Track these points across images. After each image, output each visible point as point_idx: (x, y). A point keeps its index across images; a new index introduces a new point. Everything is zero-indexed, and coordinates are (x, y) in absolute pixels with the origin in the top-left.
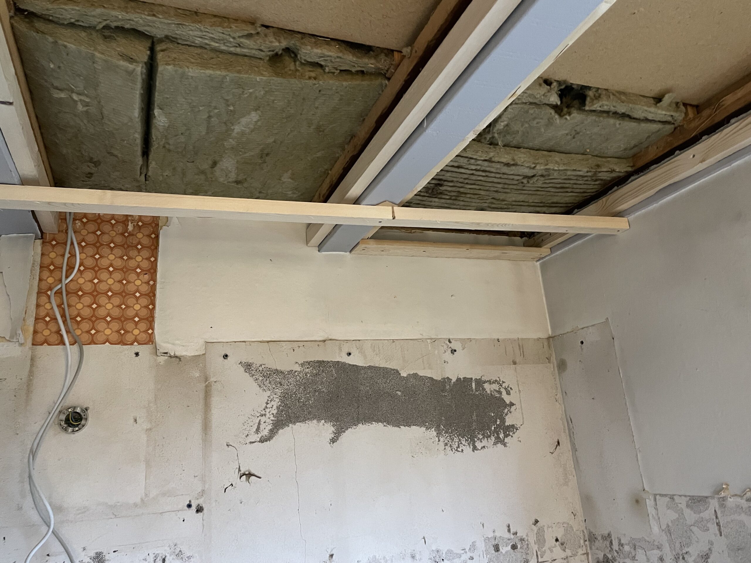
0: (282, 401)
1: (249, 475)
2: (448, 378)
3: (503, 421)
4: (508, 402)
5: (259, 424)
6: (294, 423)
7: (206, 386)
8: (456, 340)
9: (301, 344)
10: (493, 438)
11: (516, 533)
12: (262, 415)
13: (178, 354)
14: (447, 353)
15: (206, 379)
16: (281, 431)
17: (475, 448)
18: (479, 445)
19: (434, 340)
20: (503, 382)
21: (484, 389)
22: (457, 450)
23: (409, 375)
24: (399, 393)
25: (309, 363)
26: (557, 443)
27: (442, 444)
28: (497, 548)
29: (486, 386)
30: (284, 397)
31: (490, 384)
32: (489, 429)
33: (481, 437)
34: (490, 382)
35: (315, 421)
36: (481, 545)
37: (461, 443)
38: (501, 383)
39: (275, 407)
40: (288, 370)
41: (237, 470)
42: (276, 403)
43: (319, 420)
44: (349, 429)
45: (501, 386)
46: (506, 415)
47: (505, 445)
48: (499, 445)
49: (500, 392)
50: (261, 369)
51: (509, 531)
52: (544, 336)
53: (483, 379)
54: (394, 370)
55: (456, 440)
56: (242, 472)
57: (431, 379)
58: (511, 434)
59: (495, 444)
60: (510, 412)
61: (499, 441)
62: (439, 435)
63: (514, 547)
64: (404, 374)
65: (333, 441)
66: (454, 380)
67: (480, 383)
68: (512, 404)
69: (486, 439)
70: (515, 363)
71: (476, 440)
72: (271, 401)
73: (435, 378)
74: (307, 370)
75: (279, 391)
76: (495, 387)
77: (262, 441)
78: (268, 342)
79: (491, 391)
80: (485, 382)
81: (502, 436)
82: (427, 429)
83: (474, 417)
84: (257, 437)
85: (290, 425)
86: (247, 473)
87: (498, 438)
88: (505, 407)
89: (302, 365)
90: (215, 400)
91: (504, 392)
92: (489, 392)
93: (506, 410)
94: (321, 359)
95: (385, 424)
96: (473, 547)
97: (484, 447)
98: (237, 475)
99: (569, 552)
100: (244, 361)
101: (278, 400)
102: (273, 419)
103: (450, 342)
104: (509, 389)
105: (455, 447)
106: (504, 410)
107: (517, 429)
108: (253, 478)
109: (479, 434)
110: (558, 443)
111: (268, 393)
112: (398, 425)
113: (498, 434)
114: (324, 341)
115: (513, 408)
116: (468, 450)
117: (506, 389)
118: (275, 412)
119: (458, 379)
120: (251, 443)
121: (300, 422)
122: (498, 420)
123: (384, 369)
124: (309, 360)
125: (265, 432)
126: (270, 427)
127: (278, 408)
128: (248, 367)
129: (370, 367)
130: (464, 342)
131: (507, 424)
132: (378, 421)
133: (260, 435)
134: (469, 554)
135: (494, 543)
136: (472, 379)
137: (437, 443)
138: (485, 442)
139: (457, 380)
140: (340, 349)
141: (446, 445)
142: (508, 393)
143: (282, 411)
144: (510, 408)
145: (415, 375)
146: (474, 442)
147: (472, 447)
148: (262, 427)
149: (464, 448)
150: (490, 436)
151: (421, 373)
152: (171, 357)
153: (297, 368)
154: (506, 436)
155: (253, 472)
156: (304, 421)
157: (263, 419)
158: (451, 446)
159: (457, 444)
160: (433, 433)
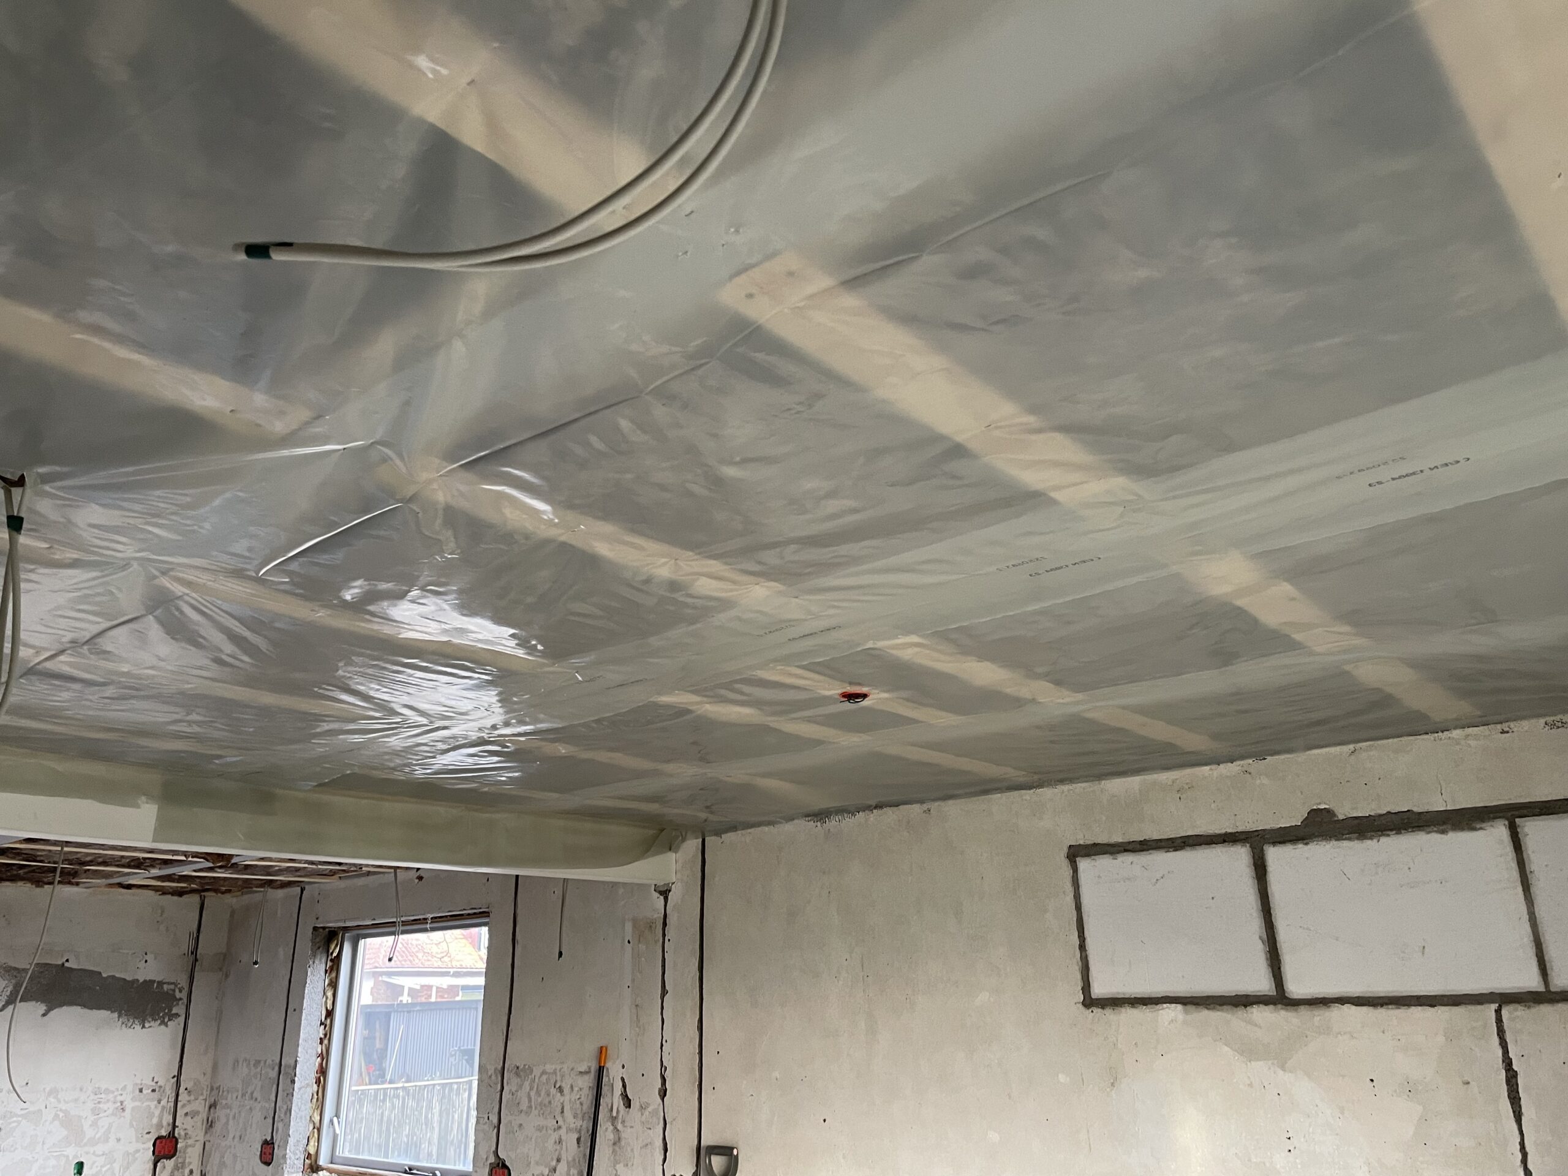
0: (14, 988)
2: (137, 979)
3: (170, 1010)
4: (178, 997)
6: (20, 1002)
8: (151, 953)
10: (159, 1022)
11: (157, 1083)
14: (141, 963)
16: (10, 1006)
17: (143, 1027)
18: (147, 1025)
19: (134, 953)
20: (180, 984)
21: (162, 988)
22: (130, 1028)
23: (108, 976)
25: (38, 964)
27: (120, 1022)
28: (141, 1091)
29: (165, 986)
30: (16, 985)
31: (168, 985)
32: (158, 1014)
33: (150, 1020)
34: (169, 983)
35: (34, 1002)
36: (130, 1088)
37: (135, 1023)
39: (9, 991)
40: (23, 967)
42: (10, 989)
43: (37, 1002)
45: (178, 986)
46: (175, 1006)
47: (167, 1026)
48: (163, 1027)
49: (174, 991)
51: (153, 1080)
53: (164, 981)
54: (98, 972)
55: (131, 1021)
57: (124, 979)
58: (175, 1019)
59: (160, 1024)
60: (179, 1005)
61: (163, 1023)
62: (119, 1017)
63: (154, 1091)
64: (104, 975)
65: (44, 1015)
66: (141, 980)
67: (161, 984)
68: (181, 999)
69: (154, 1021)
71: (146, 1021)
72: (7, 987)
73: (127, 979)
75: (14, 981)
76: (172, 987)
79: (169, 990)
80: (165, 983)
81: (166, 1020)
82: (112, 1012)
83: (150, 1007)
87: (163, 1021)
88: (176, 1001)
91: (177, 991)
92: (166, 990)
93: (175, 1003)
94: (47, 962)
95: (82, 1007)
96: (124, 1088)
97: (151, 1026)
99: (192, 1098)
101: (12, 987)
102: (6, 998)
104: (183, 989)
105: (129, 1024)
106: (173, 1002)
107: (179, 1016)
109: (150, 1018)
111: (6, 982)
112: (91, 1009)
113: (164, 1019)
114: (52, 951)
115: (181, 1001)
116: (138, 1027)
118: (8, 994)
119: (145, 981)
122: (166, 1009)
123: (91, 971)
124: (40, 962)
127: (11, 992)
129: (81, 970)
130: (158, 954)
132: (77, 1005)
134: (120, 1092)
135: (140, 1087)
136: (155, 981)
137: (116, 1022)
138: (152, 1023)
139: (143, 981)
140: (62, 956)
141: (123, 1023)
142: (180, 991)
144: (179, 1001)
145: (113, 977)
146: (144, 1023)
147: (141, 1026)
149: (136, 1026)
150: (157, 1020)
151: (117, 976)
154: (169, 1020)
156: (26, 1001)
158: (126, 1025)
159: (131, 1023)
160: (115, 1015)
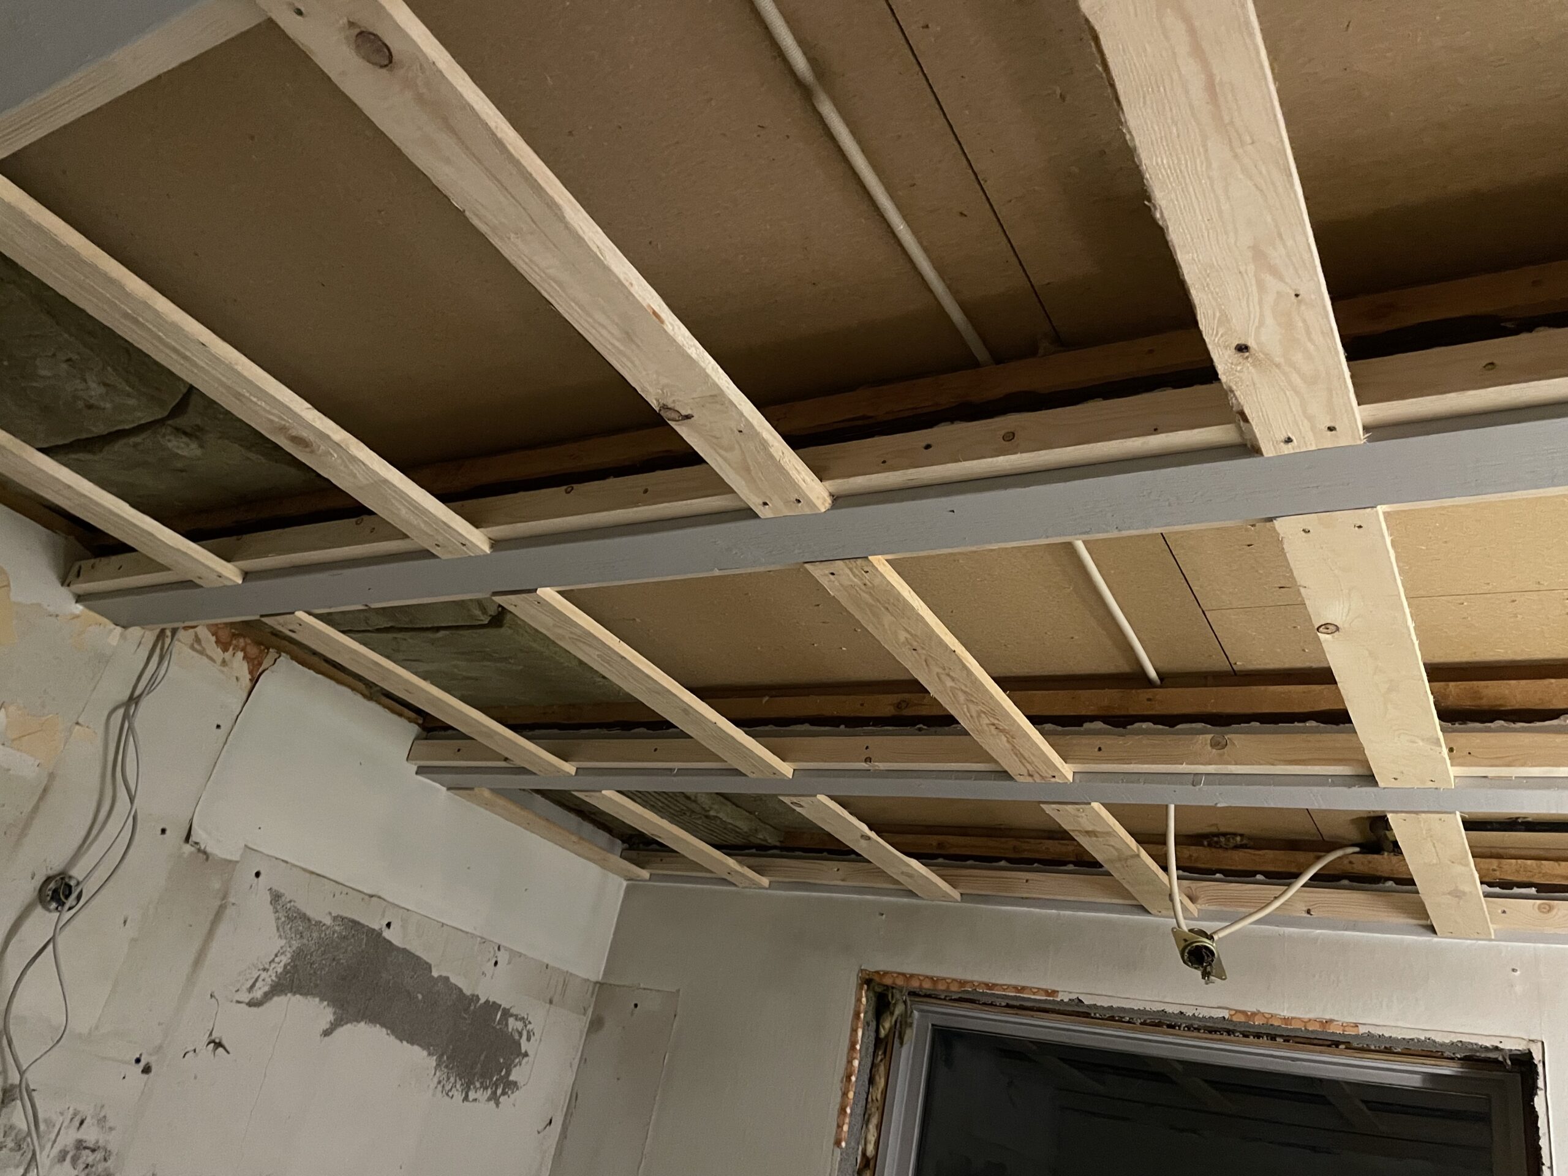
0: (293, 959)
1: (219, 1045)
2: (478, 996)
3: (508, 1073)
4: (523, 1051)
5: (257, 980)
6: (295, 994)
7: (221, 906)
8: (506, 949)
9: (345, 890)
12: (264, 970)
13: (209, 850)
14: (489, 964)
15: (225, 897)
16: (276, 999)
17: (466, 1098)
18: (472, 1095)
19: (484, 941)
20: (530, 1023)
21: (507, 1025)
22: (447, 1094)
23: (441, 976)
24: (420, 996)
25: (343, 919)
26: (549, 1121)
27: (436, 1080)
29: (511, 1020)
30: (298, 955)
31: (516, 1019)
33: (478, 1085)
34: (517, 1017)
35: (317, 1000)
37: (455, 1086)
38: (527, 1022)
39: (282, 964)
40: (318, 918)
41: (209, 1033)
42: (285, 959)
43: (322, 1000)
44: (349, 1025)
45: (526, 1026)
46: (515, 1066)
47: (497, 1104)
48: (492, 1103)
49: (520, 1034)
50: (288, 906)
52: (594, 978)
53: (511, 1010)
54: (427, 963)
55: (452, 1080)
56: (213, 1037)
57: (461, 990)
58: (510, 1092)
59: (489, 1099)
60: (520, 1065)
61: (494, 1098)
62: (438, 1065)
64: (435, 974)
65: (327, 1033)
66: (482, 1001)
67: (507, 1013)
68: (526, 1055)
69: (482, 1089)
70: (551, 1002)
71: (472, 1087)
72: (282, 954)
73: (465, 991)
74: (337, 928)
75: (295, 944)
76: (519, 1025)
77: (252, 1004)
78: (312, 873)
79: (513, 1029)
80: (512, 1015)
81: (499, 1091)
82: (429, 1054)
83: (482, 1058)
84: (246, 997)
85: (289, 995)
86: (217, 1041)
87: (494, 1093)
88: (518, 1056)
89: (335, 918)
90: (222, 929)
91: (525, 1036)
92: (510, 1030)
93: (517, 1060)
94: (357, 918)
95: (389, 1032)
97: (476, 1100)
98: (206, 1039)
100: (275, 888)
101: (289, 955)
102: (274, 978)
103: (499, 949)
104: (532, 1034)
105: (448, 1088)
106: (515, 1058)
107: (518, 1089)
108: (220, 1049)
109: (478, 1080)
110: (551, 1122)
111: (283, 942)
112: (401, 1038)
114: (372, 896)
115: (526, 1059)
116: (458, 1096)
117: (528, 1032)
118: (280, 970)
119: (487, 1001)
120: (238, 1002)
121: (301, 994)
122: (504, 1070)
123: (418, 958)
124: (345, 915)
125: (258, 994)
126: (266, 989)
127: (285, 966)
128: (276, 897)
129: (405, 951)
130: (514, 954)
131: (511, 1078)
132: (383, 1025)
133: (251, 996)
136: (500, 1006)
137: (431, 1077)
138: (479, 1094)
139: (485, 1003)
140: (383, 914)
141: (439, 1082)
142: (529, 1039)
143: (287, 973)
144: (523, 1058)
145: (447, 979)
146: (469, 1089)
147: (464, 1095)
148: (259, 984)
149: (456, 1093)
150: (487, 1088)
151: (453, 980)
152: (199, 850)
153: (328, 921)
154: (504, 1093)
155: (224, 1042)
156: (305, 994)
157: (264, 975)
158: (443, 1086)
159: (451, 1085)
160: (433, 1061)
